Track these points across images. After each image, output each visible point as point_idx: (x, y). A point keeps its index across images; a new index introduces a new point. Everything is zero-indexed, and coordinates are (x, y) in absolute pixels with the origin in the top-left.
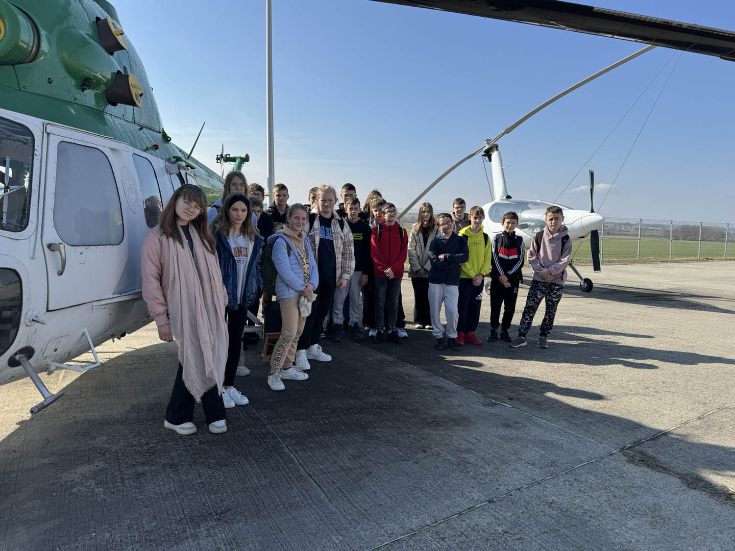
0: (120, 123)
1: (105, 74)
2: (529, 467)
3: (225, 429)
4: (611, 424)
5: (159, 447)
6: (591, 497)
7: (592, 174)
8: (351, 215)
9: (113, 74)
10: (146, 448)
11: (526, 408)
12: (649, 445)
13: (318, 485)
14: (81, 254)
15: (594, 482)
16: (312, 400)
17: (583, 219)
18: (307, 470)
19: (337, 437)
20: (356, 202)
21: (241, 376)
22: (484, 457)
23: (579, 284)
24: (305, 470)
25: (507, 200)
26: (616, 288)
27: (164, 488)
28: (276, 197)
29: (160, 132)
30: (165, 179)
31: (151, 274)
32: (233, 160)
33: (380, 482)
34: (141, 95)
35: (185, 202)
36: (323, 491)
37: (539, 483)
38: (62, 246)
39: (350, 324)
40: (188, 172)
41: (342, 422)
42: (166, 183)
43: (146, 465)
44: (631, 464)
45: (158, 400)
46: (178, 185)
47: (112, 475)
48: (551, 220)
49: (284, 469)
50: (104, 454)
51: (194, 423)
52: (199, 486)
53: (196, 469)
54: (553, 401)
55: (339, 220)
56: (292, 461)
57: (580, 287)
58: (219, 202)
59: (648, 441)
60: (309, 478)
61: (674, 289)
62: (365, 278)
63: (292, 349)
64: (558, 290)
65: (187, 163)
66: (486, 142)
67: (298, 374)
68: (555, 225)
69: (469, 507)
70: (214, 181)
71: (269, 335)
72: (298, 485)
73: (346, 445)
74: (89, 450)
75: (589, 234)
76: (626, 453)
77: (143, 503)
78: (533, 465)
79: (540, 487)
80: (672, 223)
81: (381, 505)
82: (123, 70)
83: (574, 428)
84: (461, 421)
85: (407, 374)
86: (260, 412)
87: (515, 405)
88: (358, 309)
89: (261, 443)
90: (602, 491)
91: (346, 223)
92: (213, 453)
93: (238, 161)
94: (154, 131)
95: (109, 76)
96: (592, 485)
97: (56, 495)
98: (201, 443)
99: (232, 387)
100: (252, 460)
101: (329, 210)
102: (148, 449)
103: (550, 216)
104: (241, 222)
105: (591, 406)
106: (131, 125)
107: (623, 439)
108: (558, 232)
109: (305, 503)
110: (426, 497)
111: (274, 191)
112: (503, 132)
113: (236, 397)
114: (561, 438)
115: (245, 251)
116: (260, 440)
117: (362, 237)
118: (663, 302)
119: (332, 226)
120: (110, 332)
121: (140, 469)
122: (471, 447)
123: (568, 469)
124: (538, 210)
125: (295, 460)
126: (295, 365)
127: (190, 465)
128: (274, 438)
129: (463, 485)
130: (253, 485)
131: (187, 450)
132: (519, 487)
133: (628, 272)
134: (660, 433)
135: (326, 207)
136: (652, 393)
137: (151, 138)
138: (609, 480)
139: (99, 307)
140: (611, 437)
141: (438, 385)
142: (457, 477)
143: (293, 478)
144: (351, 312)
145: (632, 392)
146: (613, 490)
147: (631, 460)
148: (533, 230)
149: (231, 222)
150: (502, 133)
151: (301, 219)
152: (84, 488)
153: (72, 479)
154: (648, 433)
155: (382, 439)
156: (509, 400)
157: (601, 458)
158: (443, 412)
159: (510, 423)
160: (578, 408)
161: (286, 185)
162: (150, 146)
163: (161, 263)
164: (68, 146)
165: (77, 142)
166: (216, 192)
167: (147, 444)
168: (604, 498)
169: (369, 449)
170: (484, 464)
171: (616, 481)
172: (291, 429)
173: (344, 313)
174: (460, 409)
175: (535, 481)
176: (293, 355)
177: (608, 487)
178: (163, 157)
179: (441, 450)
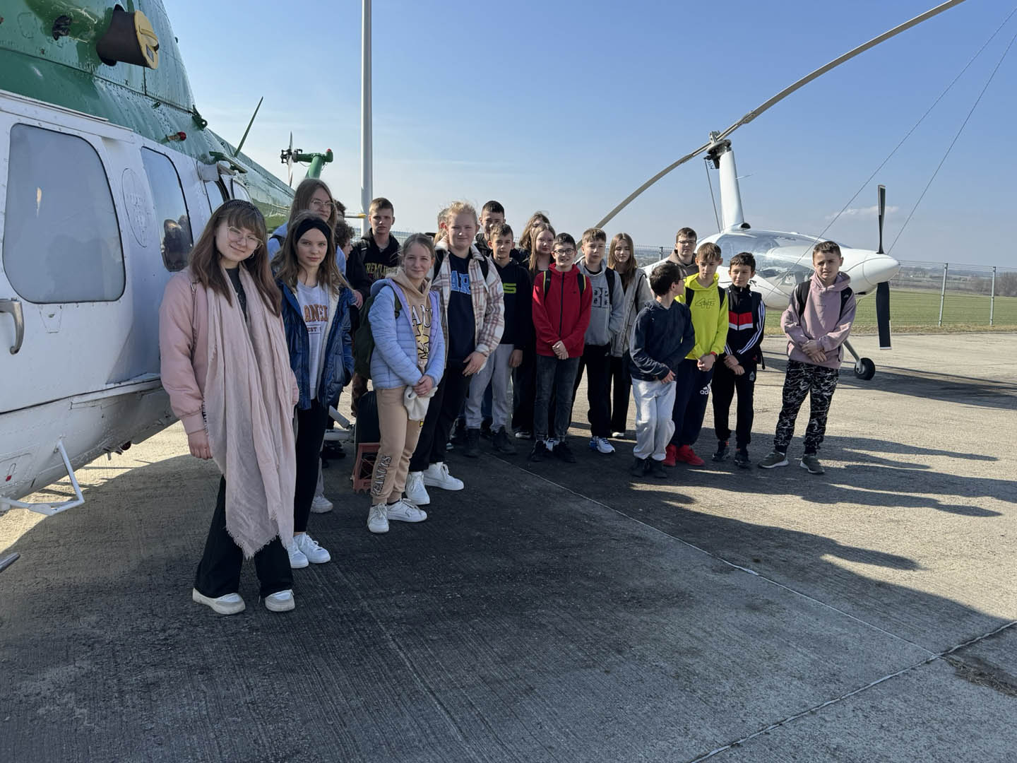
0: (120, 93)
1: (95, 12)
2: (795, 683)
3: (292, 605)
4: (924, 608)
5: (183, 636)
6: (902, 739)
7: (882, 192)
8: (499, 252)
9: (108, 11)
10: (161, 636)
11: (782, 578)
12: (988, 645)
13: (445, 709)
14: (51, 316)
15: (903, 712)
16: (434, 557)
17: (864, 264)
18: (427, 682)
19: (475, 623)
20: (507, 231)
21: (319, 513)
22: (719, 664)
23: (853, 366)
24: (423, 681)
25: (743, 231)
26: (910, 374)
27: (189, 710)
28: (373, 220)
29: (189, 112)
30: (195, 190)
31: (176, 346)
32: (308, 158)
33: (548, 705)
34: (156, 48)
35: (231, 230)
36: (453, 720)
37: (812, 713)
38: (16, 304)
39: (494, 428)
40: (235, 178)
41: (482, 596)
42: (197, 195)
43: (162, 668)
44: (963, 681)
45: (183, 552)
46: (218, 201)
47: (104, 684)
48: (821, 264)
49: (388, 678)
50: (91, 647)
51: (241, 595)
52: (249, 707)
53: (243, 677)
54: (825, 566)
55: (480, 261)
56: (402, 665)
57: (855, 372)
58: (283, 230)
59: (986, 638)
60: (431, 696)
61: (1002, 377)
62: (518, 355)
63: (401, 472)
64: (831, 378)
65: (233, 163)
66: (712, 137)
67: (410, 511)
68: (829, 271)
69: (698, 754)
70: (276, 193)
71: (364, 447)
72: (413, 708)
73: (490, 638)
74: (69, 638)
75: (874, 288)
76: (953, 659)
77: (155, 736)
78: (801, 678)
79: (814, 719)
80: (995, 271)
81: (550, 747)
82: (126, 5)
83: (864, 613)
84: (678, 599)
85: (584, 514)
86: (349, 576)
87: (764, 572)
88: (505, 403)
89: (350, 631)
90: (919, 728)
91: (492, 266)
92: (272, 648)
93: (315, 160)
94: (179, 109)
95: (101, 15)
96: (902, 718)
97: (10, 719)
98: (252, 629)
99: (304, 533)
100: (335, 662)
101: (465, 243)
102: (166, 639)
103: (819, 257)
104: (317, 264)
105: (888, 576)
106: (141, 99)
107: (946, 635)
108: (833, 284)
109: (424, 741)
110: (625, 735)
111: (370, 210)
112: (740, 120)
113: (311, 550)
114: (843, 632)
115: (323, 312)
116: (349, 626)
117: (515, 289)
118: (987, 398)
119: (470, 271)
120: (104, 444)
121: (150, 674)
122: (696, 645)
123: (860, 688)
124: (796, 247)
125: (407, 663)
126: (406, 497)
127: (234, 669)
128: (372, 622)
129: (686, 713)
130: (339, 707)
131: (228, 642)
132: (779, 719)
133: (927, 347)
134: (1004, 625)
135: (461, 238)
136: (984, 555)
137: (173, 122)
138: (929, 709)
139: (83, 405)
140: (925, 631)
141: (637, 534)
142: (675, 698)
143: (404, 696)
144: (495, 408)
145: (952, 552)
146: (936, 727)
147: (962, 674)
148: (784, 279)
149: (300, 263)
150: (736, 122)
151: (418, 259)
152: (57, 708)
153: (38, 691)
154: (986, 625)
155: (549, 628)
156: (754, 563)
157: (912, 669)
158: (648, 582)
159: (758, 602)
160: (867, 579)
161: (390, 201)
162: (171, 134)
163: (193, 329)
164: (30, 132)
165: (44, 125)
166: (279, 210)
167: (164, 630)
168: (924, 741)
169: (528, 646)
170: (720, 676)
171: (941, 711)
172: (399, 607)
173: (483, 410)
174: (675, 578)
175: (805, 709)
176: (403, 481)
177: (929, 721)
178: (194, 153)
179: (647, 649)
